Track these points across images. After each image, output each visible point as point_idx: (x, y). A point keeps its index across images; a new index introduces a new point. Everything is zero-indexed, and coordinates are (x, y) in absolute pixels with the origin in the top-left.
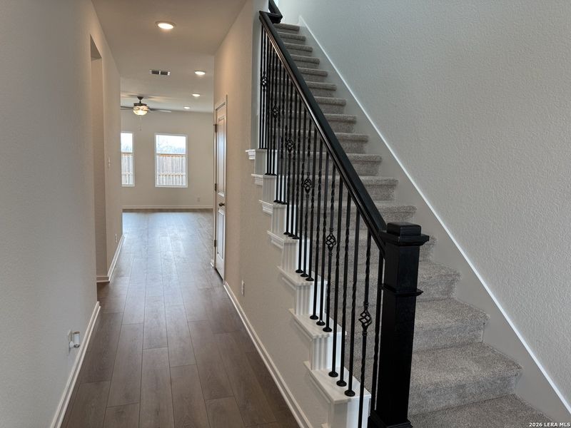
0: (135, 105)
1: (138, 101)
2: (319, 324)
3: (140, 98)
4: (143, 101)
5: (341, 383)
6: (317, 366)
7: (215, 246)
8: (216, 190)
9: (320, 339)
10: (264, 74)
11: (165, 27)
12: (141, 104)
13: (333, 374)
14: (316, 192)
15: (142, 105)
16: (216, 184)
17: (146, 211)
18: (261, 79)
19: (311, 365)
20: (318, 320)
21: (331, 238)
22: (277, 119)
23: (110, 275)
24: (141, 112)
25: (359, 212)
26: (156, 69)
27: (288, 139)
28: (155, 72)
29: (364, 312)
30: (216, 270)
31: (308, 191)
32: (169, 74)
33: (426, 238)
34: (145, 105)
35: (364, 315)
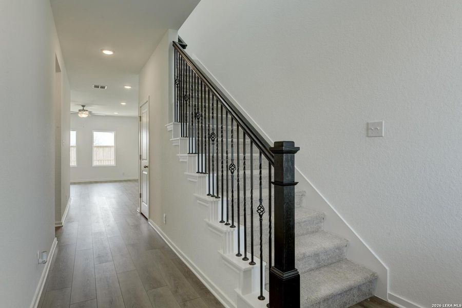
0: (80, 110)
1: (82, 108)
2: (226, 224)
3: (83, 106)
4: (85, 108)
5: (245, 259)
6: (228, 252)
7: (140, 197)
8: (140, 159)
9: (229, 233)
10: (177, 77)
11: (108, 52)
12: (83, 110)
13: (239, 255)
14: (220, 139)
15: (85, 111)
16: (140, 155)
17: (85, 183)
18: (175, 81)
19: (224, 251)
20: (226, 222)
21: (232, 166)
22: (188, 102)
23: (63, 221)
24: (84, 115)
25: (252, 141)
26: (97, 84)
27: (197, 111)
28: (96, 87)
29: (260, 206)
30: (142, 214)
31: (213, 141)
32: (106, 87)
33: (298, 149)
34: (87, 111)
35: (260, 208)
